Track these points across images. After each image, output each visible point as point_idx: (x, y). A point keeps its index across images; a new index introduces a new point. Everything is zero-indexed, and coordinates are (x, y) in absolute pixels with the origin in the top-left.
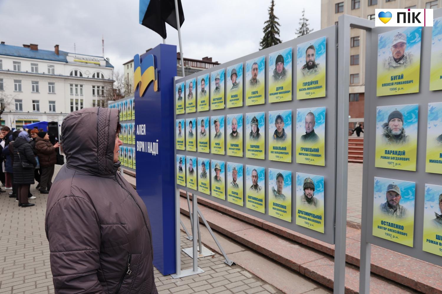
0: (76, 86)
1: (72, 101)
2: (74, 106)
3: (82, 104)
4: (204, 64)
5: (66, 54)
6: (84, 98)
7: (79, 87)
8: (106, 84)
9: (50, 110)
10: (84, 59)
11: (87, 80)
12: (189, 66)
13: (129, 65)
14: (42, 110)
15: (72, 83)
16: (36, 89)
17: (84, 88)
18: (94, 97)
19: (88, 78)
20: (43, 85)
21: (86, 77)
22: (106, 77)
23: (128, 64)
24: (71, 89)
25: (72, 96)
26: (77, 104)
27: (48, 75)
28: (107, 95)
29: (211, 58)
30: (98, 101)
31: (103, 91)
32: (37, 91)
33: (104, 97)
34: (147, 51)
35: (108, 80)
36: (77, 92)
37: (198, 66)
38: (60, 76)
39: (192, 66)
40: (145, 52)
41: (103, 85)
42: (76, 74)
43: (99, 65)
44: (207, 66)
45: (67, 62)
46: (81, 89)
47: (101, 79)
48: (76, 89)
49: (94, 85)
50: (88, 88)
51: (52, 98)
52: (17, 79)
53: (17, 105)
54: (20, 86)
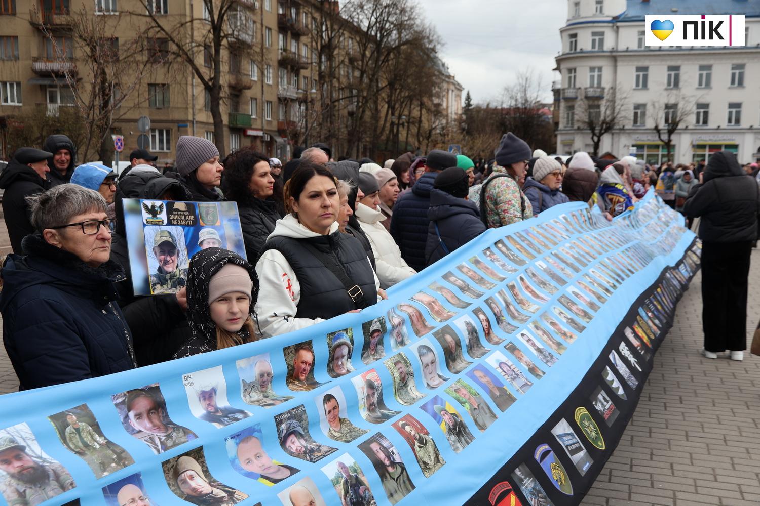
14: (745, 123)
16: (738, 81)
32: (741, 83)
52: (705, 63)
53: (698, 114)
54: (709, 77)
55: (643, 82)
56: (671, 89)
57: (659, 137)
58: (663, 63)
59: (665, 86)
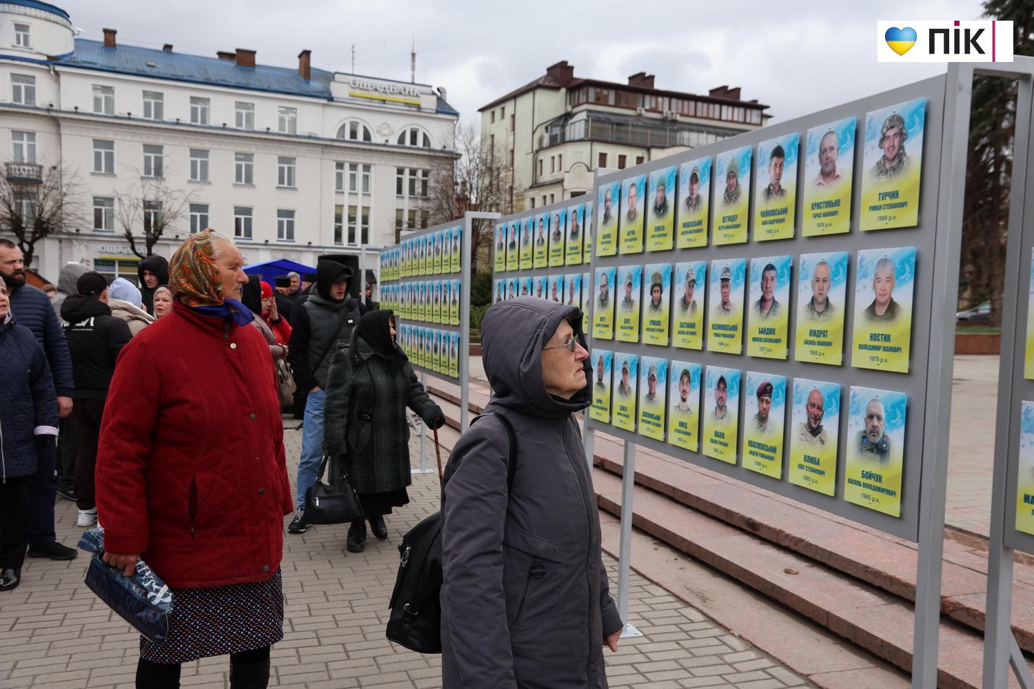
0: (353, 167)
1: (339, 212)
2: (345, 226)
3: (365, 220)
4: (717, 107)
5: (329, 77)
6: (372, 203)
7: (360, 172)
8: (436, 163)
9: (280, 235)
10: (376, 90)
11: (384, 151)
12: (672, 114)
13: (498, 110)
14: (258, 237)
15: (341, 159)
16: (245, 176)
17: (373, 174)
18: (400, 201)
19: (385, 145)
20: (266, 164)
21: (383, 142)
22: (436, 145)
23: (492, 110)
24: (339, 176)
25: (340, 196)
26: (352, 219)
27: (279, 135)
28: (439, 196)
29: (737, 91)
30: (410, 211)
31: (425, 184)
32: (249, 180)
33: (427, 200)
34: (549, 70)
35: (442, 151)
36: (353, 187)
37: (699, 114)
38: (310, 137)
39: (682, 115)
40: (545, 73)
41: (428, 167)
42: (354, 134)
43: (419, 107)
44: (727, 112)
45: (331, 99)
46: (366, 178)
47: (422, 149)
48: (353, 177)
49: (402, 164)
50: (384, 174)
51: (287, 201)
52: (198, 145)
53: (193, 218)
54: (205, 166)
55: (105, 164)
56: (151, 178)
57: (133, 249)
58: (137, 138)
59: (142, 173)
